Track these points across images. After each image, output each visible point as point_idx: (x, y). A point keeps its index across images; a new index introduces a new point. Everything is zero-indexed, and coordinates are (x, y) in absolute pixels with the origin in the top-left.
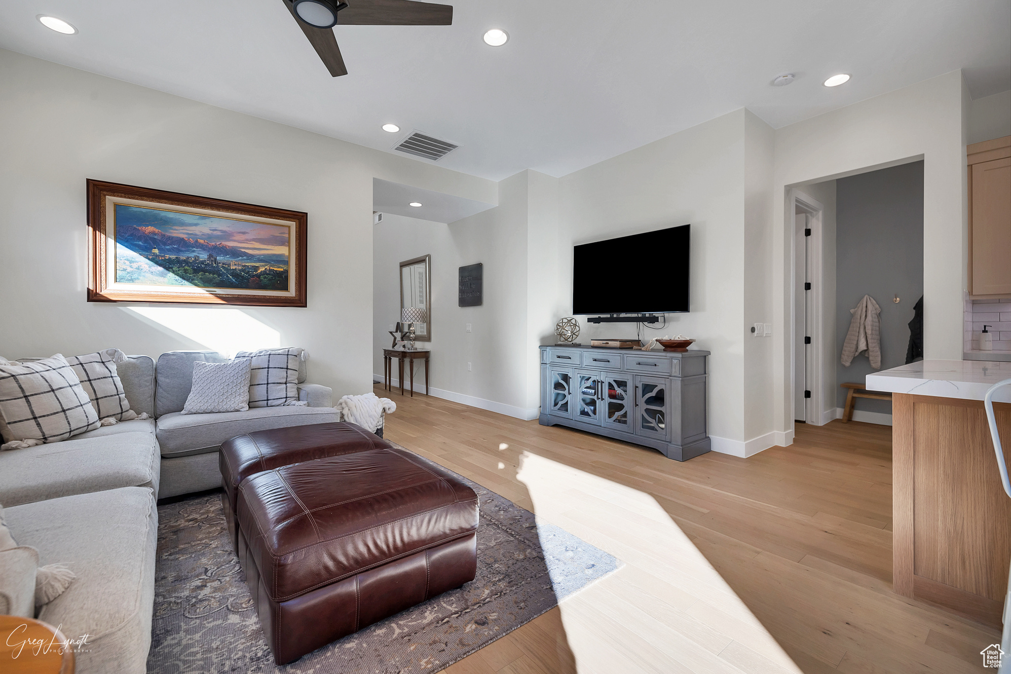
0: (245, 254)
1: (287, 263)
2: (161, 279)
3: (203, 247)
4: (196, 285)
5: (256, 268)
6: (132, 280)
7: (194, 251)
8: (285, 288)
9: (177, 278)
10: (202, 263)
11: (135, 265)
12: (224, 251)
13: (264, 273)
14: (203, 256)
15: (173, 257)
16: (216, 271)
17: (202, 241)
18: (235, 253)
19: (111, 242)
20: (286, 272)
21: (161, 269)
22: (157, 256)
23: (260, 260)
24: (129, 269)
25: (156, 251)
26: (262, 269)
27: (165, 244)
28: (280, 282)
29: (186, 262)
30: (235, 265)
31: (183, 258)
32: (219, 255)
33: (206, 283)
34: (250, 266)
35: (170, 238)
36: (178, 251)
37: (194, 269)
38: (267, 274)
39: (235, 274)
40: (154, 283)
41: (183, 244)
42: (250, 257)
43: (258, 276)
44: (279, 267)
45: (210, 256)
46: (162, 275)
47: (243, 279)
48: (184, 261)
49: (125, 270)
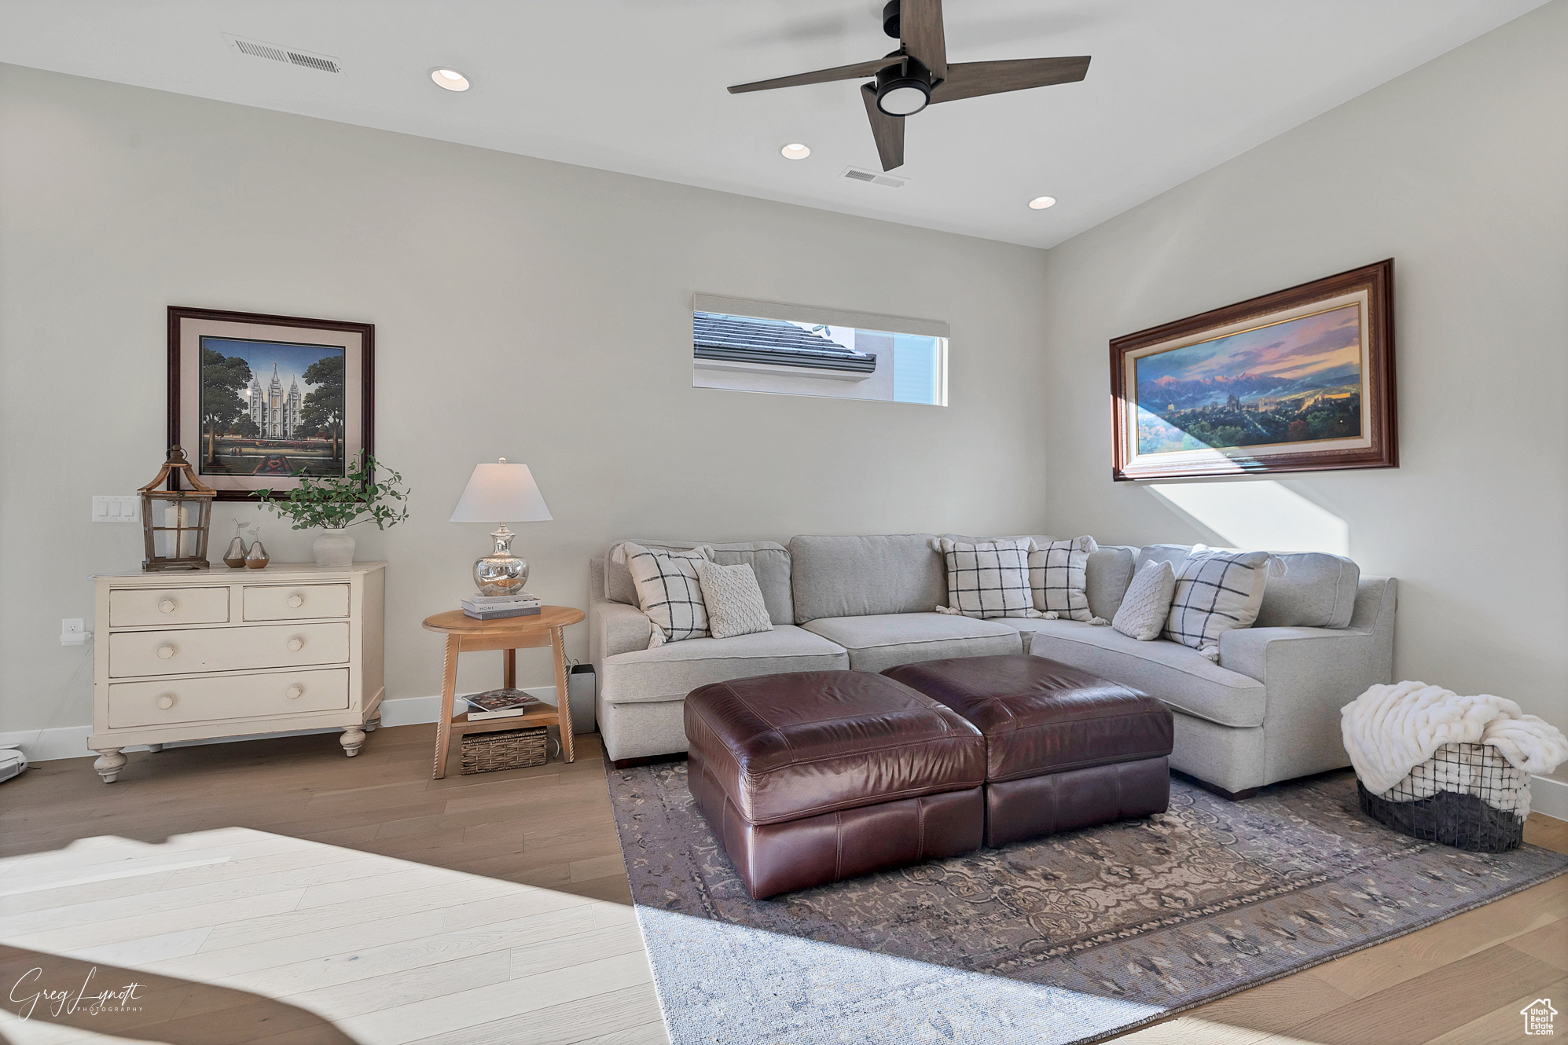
0: (1281, 381)
1: (1356, 379)
2: (1178, 445)
3: (1220, 387)
4: (1215, 446)
5: (1298, 403)
6: (1151, 451)
7: (1211, 396)
8: (1355, 431)
9: (1194, 440)
10: (1221, 411)
11: (1153, 431)
12: (1248, 385)
13: (1314, 408)
14: (1222, 401)
15: (1189, 411)
16: (1239, 422)
17: (1219, 378)
18: (1265, 384)
19: (1132, 406)
20: (1356, 398)
21: (1177, 430)
22: (1173, 413)
23: (1306, 387)
24: (1149, 437)
25: (1171, 407)
26: (1310, 402)
27: (1180, 395)
28: (1345, 419)
29: (1203, 415)
30: (1265, 403)
31: (1199, 410)
32: (1242, 393)
33: (1228, 441)
34: (1288, 400)
35: (1185, 385)
36: (1194, 400)
37: (1212, 424)
38: (1319, 410)
39: (1266, 420)
40: (1171, 450)
41: (1200, 390)
42: (1288, 385)
43: (1303, 416)
44: (1341, 392)
45: (1231, 398)
46: (1179, 439)
47: (1277, 429)
48: (1201, 413)
49: (1145, 438)
